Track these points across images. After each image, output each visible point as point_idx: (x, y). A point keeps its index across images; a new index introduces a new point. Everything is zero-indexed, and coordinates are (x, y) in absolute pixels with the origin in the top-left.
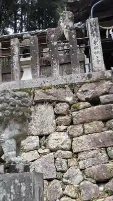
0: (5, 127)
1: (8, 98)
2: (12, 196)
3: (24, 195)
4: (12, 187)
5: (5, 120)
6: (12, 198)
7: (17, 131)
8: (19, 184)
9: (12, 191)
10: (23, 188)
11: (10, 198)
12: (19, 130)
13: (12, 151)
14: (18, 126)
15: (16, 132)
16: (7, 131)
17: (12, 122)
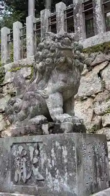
0: (48, 79)
1: (48, 42)
2: (53, 161)
3: (66, 161)
4: (53, 151)
5: (47, 71)
6: (53, 164)
7: (61, 82)
8: (60, 148)
9: (53, 155)
10: (65, 153)
11: (51, 164)
12: (63, 81)
13: (56, 107)
14: (62, 76)
15: (59, 84)
16: (50, 83)
17: (55, 72)
